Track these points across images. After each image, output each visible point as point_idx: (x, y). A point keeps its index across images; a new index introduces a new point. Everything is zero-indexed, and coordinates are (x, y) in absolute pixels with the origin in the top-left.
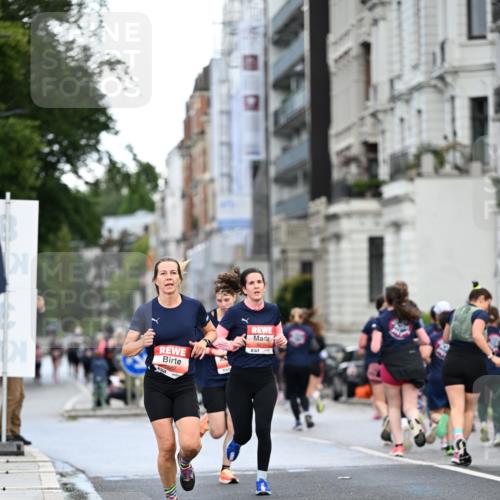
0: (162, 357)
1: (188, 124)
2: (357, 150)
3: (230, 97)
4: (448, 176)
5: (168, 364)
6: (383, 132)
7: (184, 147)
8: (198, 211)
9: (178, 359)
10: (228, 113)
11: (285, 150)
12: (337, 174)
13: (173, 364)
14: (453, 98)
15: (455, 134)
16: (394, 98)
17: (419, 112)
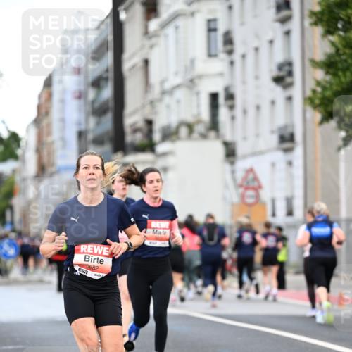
0: (83, 256)
1: (39, 107)
2: (141, 124)
3: (64, 91)
4: (196, 139)
5: (89, 263)
6: (156, 113)
7: (37, 122)
8: (45, 160)
9: (100, 258)
10: (62, 101)
11: (98, 124)
12: (129, 138)
13: (95, 264)
14: (198, 94)
15: (199, 114)
16: (163, 93)
17: (178, 102)
